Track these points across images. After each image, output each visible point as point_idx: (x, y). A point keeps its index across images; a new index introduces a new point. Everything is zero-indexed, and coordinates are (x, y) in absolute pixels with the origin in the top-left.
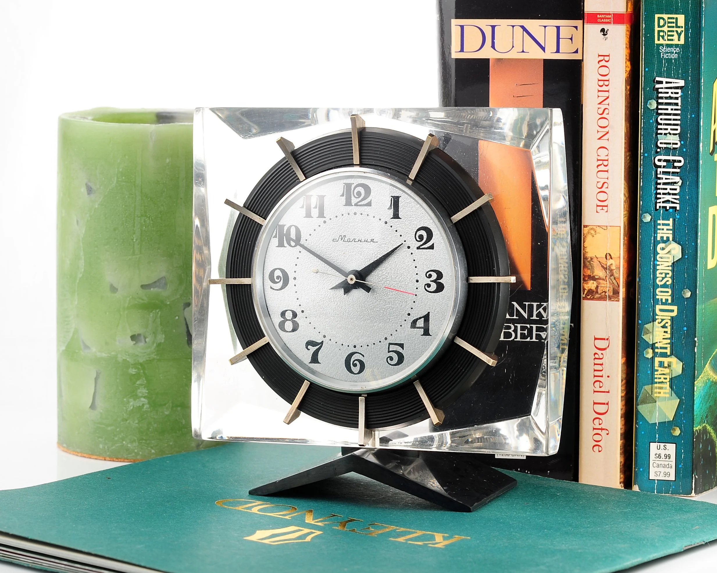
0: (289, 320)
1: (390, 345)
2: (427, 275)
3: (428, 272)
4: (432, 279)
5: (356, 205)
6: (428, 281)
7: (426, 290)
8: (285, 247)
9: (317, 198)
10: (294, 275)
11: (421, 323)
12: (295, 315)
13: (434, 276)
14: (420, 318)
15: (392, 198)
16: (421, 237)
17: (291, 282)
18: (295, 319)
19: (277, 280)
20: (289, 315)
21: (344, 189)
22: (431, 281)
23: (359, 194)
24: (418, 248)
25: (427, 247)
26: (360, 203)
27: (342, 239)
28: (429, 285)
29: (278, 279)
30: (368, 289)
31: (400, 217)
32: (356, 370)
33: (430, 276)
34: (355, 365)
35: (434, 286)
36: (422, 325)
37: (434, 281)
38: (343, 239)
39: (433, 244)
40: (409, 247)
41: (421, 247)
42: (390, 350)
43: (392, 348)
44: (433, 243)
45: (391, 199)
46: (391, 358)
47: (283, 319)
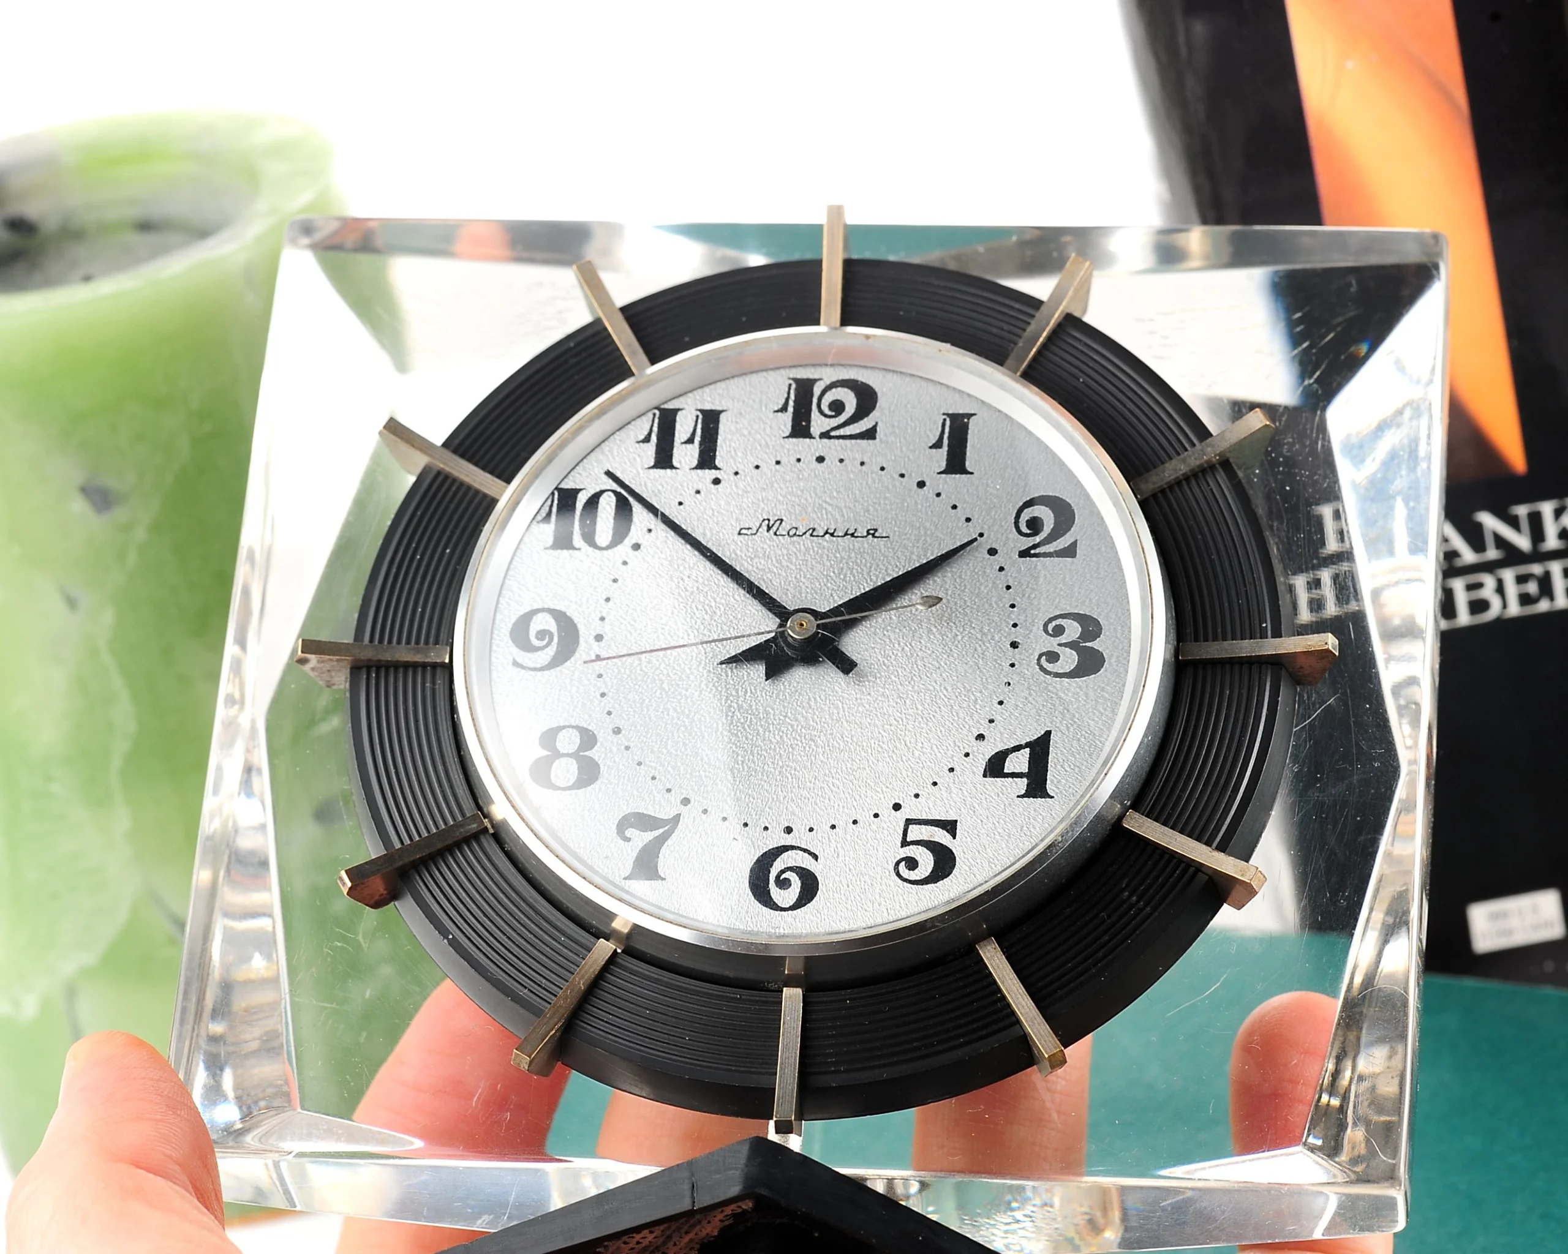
0: (568, 755)
1: (910, 826)
2: (1050, 627)
3: (1051, 620)
4: (1063, 639)
5: (825, 435)
6: (1051, 644)
7: (1042, 668)
8: (577, 549)
9: (697, 417)
10: (597, 628)
11: (1019, 762)
12: (588, 739)
13: (1073, 631)
14: (1017, 748)
15: (945, 420)
16: (1035, 525)
17: (586, 647)
18: (587, 753)
19: (536, 643)
20: (568, 742)
21: (789, 393)
22: (1060, 645)
23: (838, 407)
24: (1024, 554)
25: (1052, 550)
26: (841, 432)
27: (769, 528)
28: (1053, 657)
29: (543, 640)
30: (847, 666)
31: (969, 469)
32: (786, 897)
33: (1059, 631)
34: (783, 884)
35: (1069, 660)
36: (1024, 768)
37: (1072, 645)
38: (774, 528)
39: (1074, 544)
40: (992, 552)
41: (1032, 552)
42: (908, 840)
43: (915, 833)
44: (1072, 540)
45: (942, 421)
46: (912, 863)
47: (546, 753)
